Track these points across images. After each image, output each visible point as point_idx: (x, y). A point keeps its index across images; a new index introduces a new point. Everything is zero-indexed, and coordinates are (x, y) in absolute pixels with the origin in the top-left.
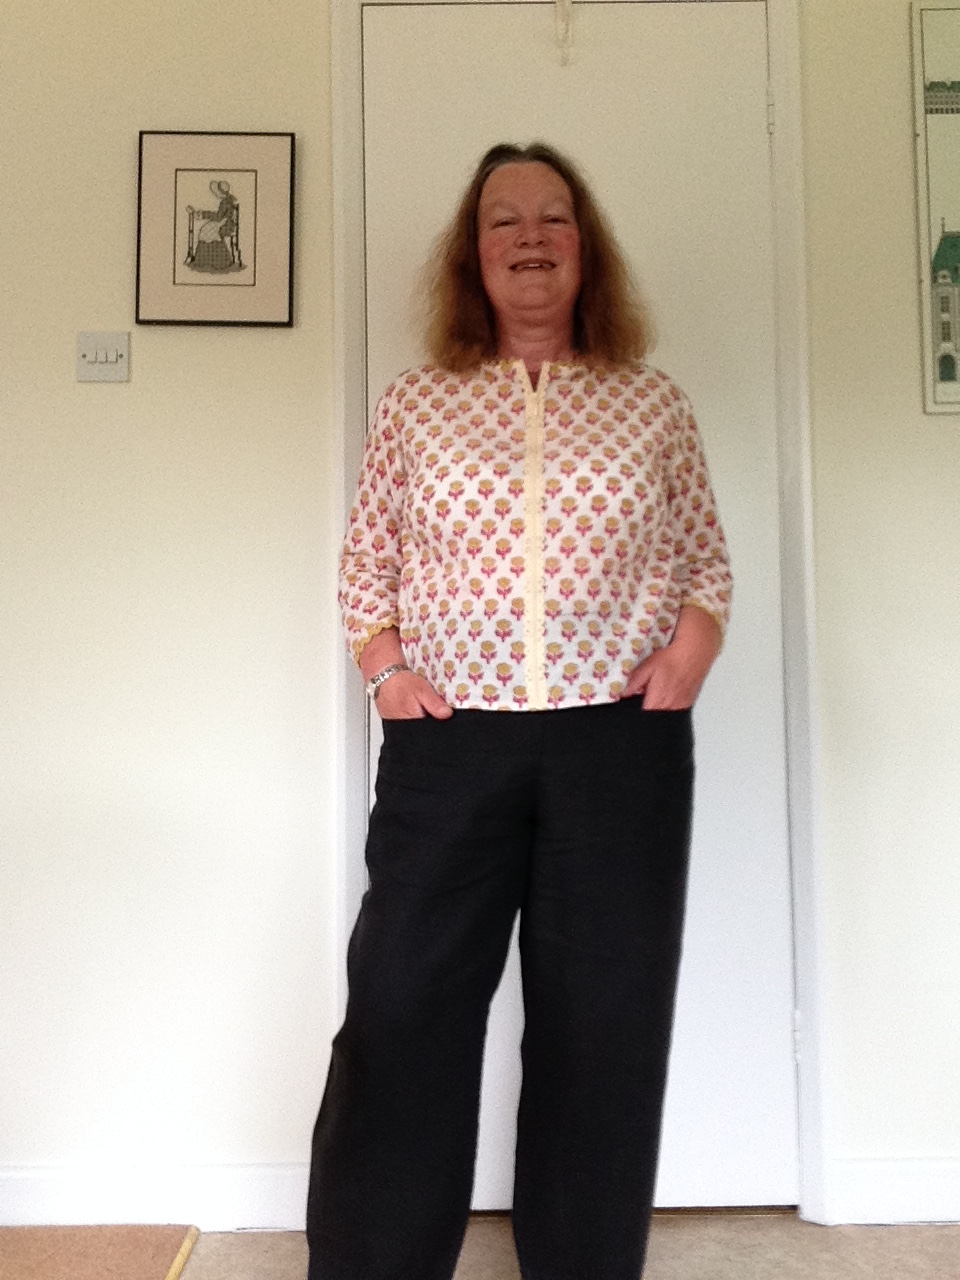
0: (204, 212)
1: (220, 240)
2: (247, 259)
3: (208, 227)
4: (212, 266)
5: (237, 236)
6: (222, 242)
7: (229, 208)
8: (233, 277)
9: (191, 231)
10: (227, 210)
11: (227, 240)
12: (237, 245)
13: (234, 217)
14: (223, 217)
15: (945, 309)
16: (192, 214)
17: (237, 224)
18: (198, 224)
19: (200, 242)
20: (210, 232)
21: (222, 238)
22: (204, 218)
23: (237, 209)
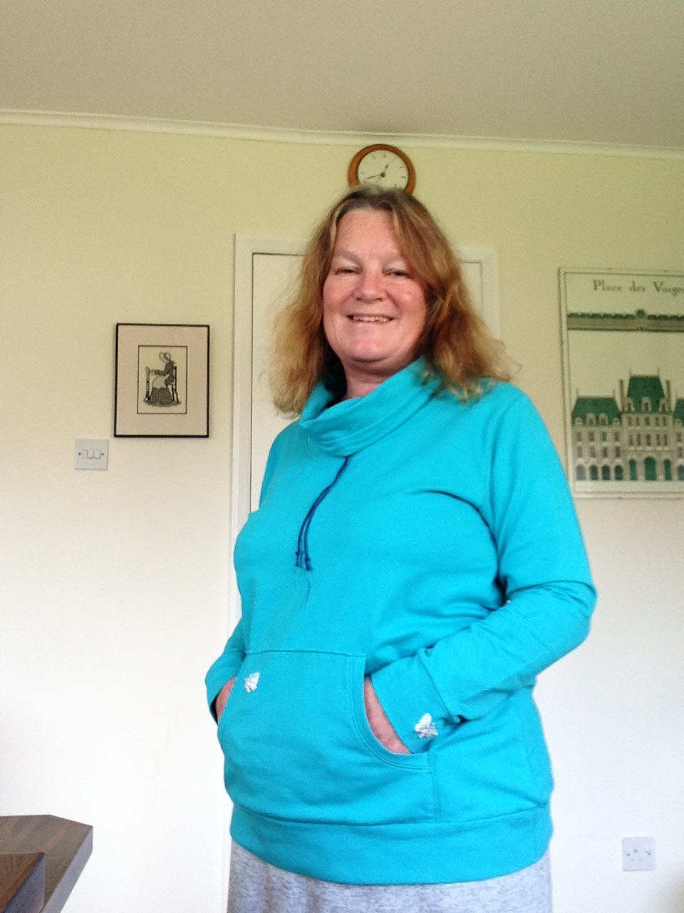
0: (155, 371)
1: (165, 386)
2: (181, 397)
3: (158, 379)
4: (161, 403)
5: (176, 385)
6: (167, 388)
7: (170, 368)
8: (173, 409)
9: (148, 382)
10: (170, 369)
11: (170, 387)
12: (176, 390)
13: (174, 374)
14: (167, 373)
15: (579, 440)
16: (149, 372)
17: (176, 378)
18: (152, 378)
19: (153, 388)
20: (159, 383)
21: (167, 385)
22: (156, 374)
23: (176, 368)
